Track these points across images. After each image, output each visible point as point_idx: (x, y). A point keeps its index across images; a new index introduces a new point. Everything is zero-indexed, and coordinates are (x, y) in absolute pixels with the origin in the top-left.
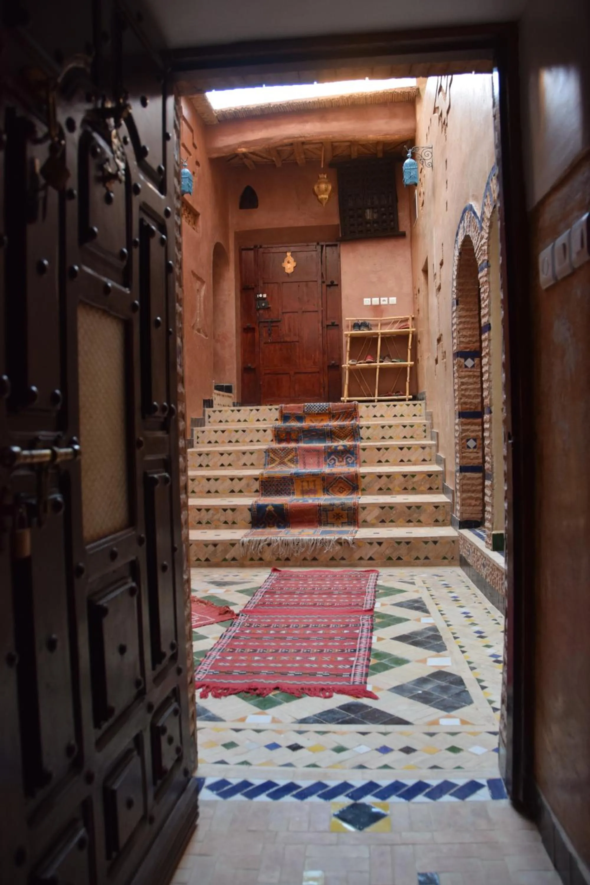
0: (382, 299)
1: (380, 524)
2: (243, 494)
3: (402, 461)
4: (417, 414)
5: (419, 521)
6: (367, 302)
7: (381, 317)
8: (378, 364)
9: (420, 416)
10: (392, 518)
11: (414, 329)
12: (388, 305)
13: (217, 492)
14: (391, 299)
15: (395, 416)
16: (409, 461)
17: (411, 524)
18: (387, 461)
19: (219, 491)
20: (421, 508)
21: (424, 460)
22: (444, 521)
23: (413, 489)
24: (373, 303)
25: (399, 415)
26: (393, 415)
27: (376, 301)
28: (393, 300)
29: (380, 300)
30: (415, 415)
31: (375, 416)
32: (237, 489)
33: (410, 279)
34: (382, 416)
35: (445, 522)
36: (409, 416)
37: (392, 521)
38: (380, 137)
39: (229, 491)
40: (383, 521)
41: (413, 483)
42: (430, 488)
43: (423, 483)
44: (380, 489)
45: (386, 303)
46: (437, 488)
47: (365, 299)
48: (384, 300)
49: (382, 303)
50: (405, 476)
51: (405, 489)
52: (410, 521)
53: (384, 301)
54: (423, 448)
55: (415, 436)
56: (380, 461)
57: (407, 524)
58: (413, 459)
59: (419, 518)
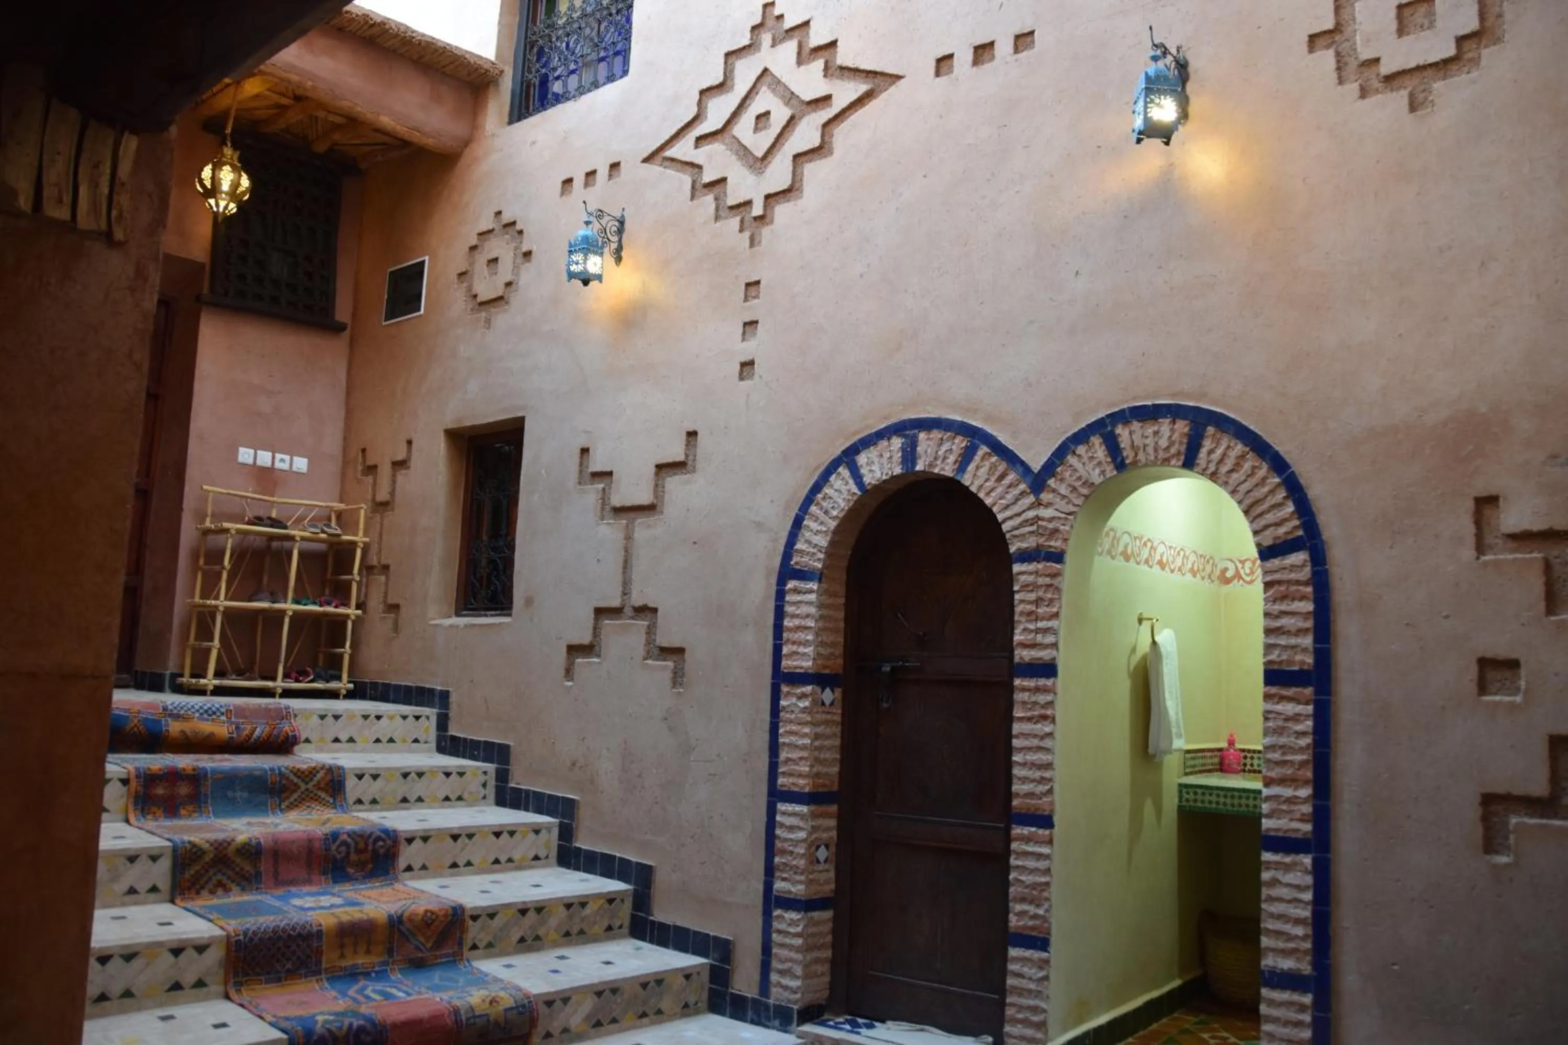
0: (279, 456)
1: (592, 1031)
2: (205, 989)
3: (497, 861)
4: (420, 739)
5: (659, 1012)
6: (246, 456)
7: (273, 496)
8: (289, 606)
9: (426, 742)
10: (614, 1014)
11: (367, 540)
12: (290, 473)
13: (128, 994)
14: (296, 459)
15: (378, 741)
16: (510, 860)
17: (645, 1020)
18: (469, 864)
19: (134, 990)
20: (665, 983)
21: (536, 858)
22: (696, 1003)
23: (581, 932)
24: (259, 462)
25: (384, 740)
26: (374, 739)
27: (265, 458)
28: (301, 464)
29: (273, 458)
30: (416, 741)
31: (337, 740)
32: (189, 978)
33: (341, 424)
34: (351, 740)
35: (699, 1005)
36: (404, 741)
37: (614, 1021)
38: (401, 130)
39: (167, 987)
40: (598, 1024)
41: (583, 920)
42: (610, 928)
43: (598, 918)
44: (522, 940)
45: (285, 466)
46: (621, 927)
47: (242, 450)
48: (282, 460)
49: (278, 465)
50: (569, 906)
51: (567, 934)
52: (644, 1015)
53: (282, 462)
54: (537, 832)
55: (465, 796)
56: (454, 865)
57: (638, 1022)
58: (516, 856)
59: (659, 1006)
